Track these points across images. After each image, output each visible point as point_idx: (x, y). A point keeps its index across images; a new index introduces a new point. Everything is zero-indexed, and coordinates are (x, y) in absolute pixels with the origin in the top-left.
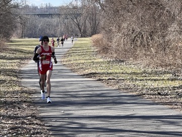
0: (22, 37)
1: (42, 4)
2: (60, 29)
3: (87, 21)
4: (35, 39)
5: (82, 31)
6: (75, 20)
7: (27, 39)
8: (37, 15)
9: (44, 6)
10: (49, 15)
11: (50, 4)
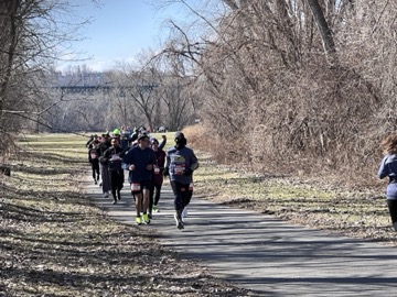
0: (37, 131)
1: (70, 67)
2: (111, 115)
3: (162, 100)
4: (62, 135)
5: (153, 120)
6: (139, 99)
7: (47, 135)
8: (63, 88)
9: (75, 71)
10: (85, 88)
11: (84, 66)
